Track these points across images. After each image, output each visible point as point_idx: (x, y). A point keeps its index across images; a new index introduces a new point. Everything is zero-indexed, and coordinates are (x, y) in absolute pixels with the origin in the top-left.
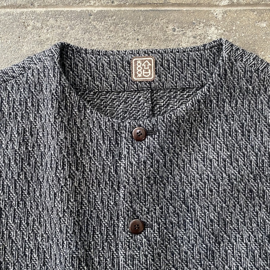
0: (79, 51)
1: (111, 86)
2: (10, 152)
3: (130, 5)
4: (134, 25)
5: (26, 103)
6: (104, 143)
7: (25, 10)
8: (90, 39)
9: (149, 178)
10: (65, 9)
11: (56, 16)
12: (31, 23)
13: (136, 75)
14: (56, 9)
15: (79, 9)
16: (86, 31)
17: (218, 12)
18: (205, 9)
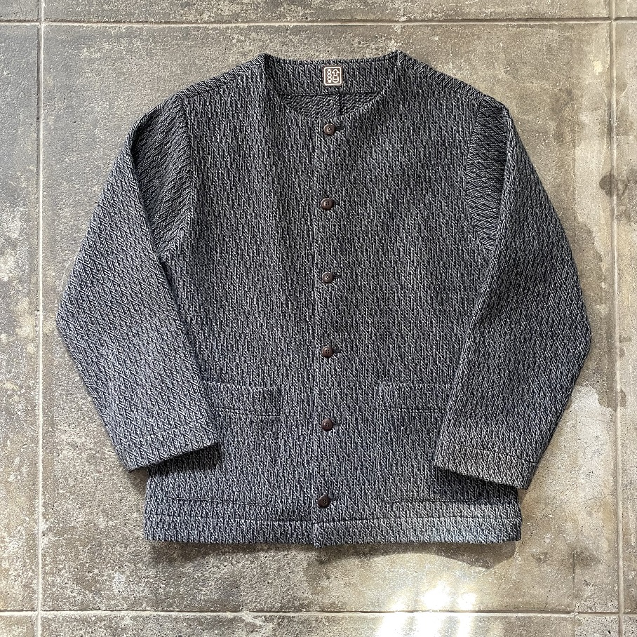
0: (278, 61)
1: (305, 91)
2: (224, 145)
3: (321, 21)
4: (324, 38)
5: (236, 105)
6: (300, 138)
7: (230, 25)
8: (286, 51)
9: (337, 164)
10: (265, 24)
11: (257, 30)
12: (236, 37)
13: (327, 81)
14: (257, 24)
15: (277, 25)
16: (283, 44)
17: (397, 27)
18: (386, 24)
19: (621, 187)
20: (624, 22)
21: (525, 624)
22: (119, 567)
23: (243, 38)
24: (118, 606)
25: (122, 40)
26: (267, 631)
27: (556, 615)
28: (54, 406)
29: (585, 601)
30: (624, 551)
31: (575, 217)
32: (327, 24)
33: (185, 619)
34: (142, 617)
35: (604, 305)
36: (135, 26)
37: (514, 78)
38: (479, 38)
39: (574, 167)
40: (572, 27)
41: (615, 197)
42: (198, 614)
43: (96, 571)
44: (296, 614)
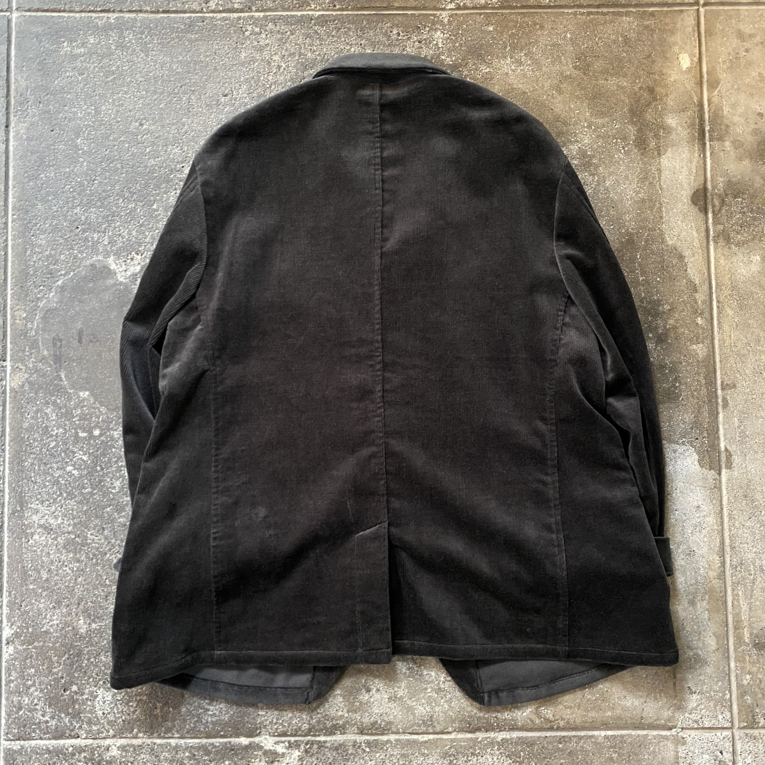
19: (717, 202)
20: (714, 8)
21: (617, 744)
22: (104, 683)
23: (257, 30)
24: (102, 733)
25: (110, 33)
26: (292, 760)
27: (655, 733)
28: (23, 479)
29: (690, 714)
30: (735, 649)
31: (663, 239)
32: (359, 13)
33: (187, 748)
34: (133, 746)
35: (701, 345)
36: (127, 15)
37: (585, 74)
38: (542, 27)
39: (660, 179)
40: (652, 14)
41: (710, 215)
42: (204, 741)
43: (74, 688)
44: (328, 738)
